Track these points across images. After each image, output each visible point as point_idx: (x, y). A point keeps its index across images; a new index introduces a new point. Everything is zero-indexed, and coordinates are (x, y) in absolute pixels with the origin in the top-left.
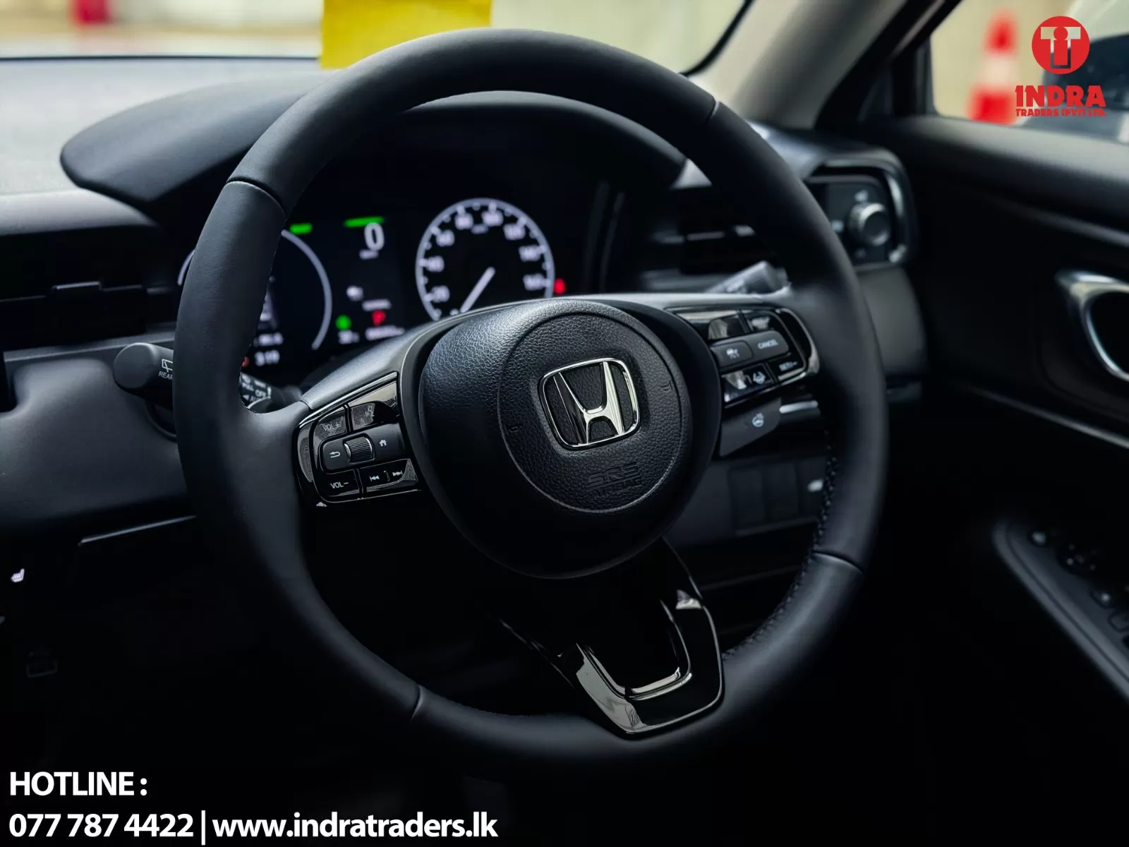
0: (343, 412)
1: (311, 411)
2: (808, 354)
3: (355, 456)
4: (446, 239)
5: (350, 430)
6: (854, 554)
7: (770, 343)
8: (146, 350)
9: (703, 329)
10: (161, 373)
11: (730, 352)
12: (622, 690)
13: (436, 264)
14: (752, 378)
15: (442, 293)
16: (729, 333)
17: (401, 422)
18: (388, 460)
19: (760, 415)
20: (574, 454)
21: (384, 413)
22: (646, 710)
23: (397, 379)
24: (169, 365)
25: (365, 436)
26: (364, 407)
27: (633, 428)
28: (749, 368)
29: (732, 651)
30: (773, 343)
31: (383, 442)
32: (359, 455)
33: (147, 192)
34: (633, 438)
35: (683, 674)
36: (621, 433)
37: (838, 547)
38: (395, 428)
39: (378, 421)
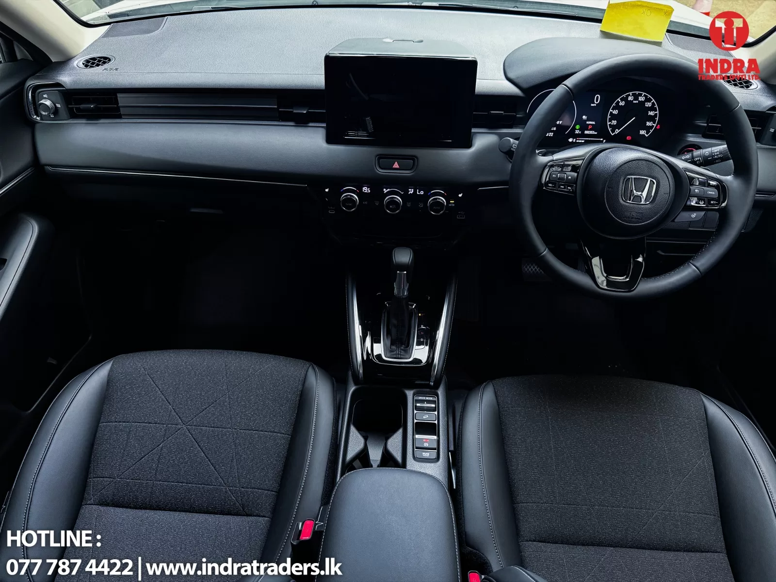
0: (562, 165)
1: (553, 161)
2: (724, 202)
3: (559, 178)
4: (622, 104)
5: (562, 171)
6: (701, 269)
7: (712, 193)
8: (510, 140)
9: (691, 179)
10: (512, 149)
11: (696, 191)
12: (605, 275)
13: (616, 112)
14: (699, 202)
15: (614, 122)
16: (699, 184)
17: (578, 173)
18: (568, 183)
19: (695, 214)
20: (625, 203)
21: (575, 168)
22: (610, 283)
23: (584, 159)
24: (515, 146)
25: (566, 173)
26: (569, 165)
27: (648, 203)
28: (700, 199)
29: (646, 278)
30: (713, 193)
31: (570, 177)
32: (561, 179)
33: (525, 86)
34: (646, 206)
35: (626, 278)
36: (642, 203)
37: (698, 264)
38: (576, 174)
39: (572, 171)
